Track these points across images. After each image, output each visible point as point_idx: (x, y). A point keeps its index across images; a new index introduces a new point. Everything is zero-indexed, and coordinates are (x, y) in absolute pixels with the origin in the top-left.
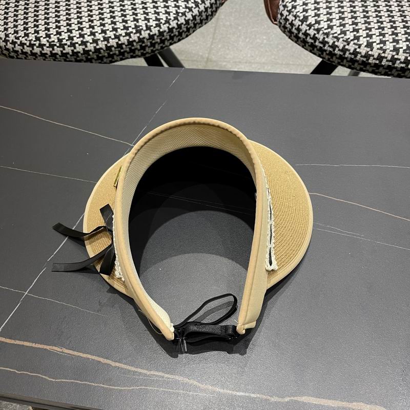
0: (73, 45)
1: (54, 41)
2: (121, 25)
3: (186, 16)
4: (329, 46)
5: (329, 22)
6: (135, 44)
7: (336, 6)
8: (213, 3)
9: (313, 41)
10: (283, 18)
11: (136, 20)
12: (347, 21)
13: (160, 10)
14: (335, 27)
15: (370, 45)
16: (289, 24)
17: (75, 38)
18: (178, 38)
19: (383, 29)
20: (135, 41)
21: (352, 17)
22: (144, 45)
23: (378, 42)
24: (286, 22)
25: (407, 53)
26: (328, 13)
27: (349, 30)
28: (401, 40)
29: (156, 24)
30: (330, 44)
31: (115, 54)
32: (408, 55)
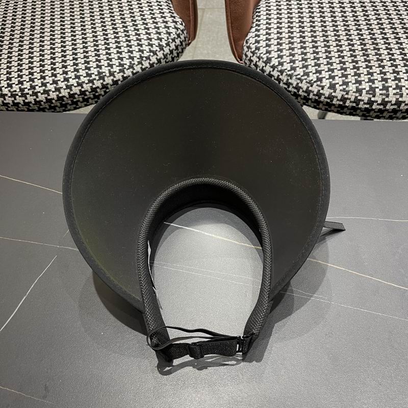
0: (35, 94)
1: (15, 91)
2: (84, 72)
3: (150, 60)
4: (293, 87)
5: (292, 64)
6: (98, 90)
7: (299, 47)
9: (277, 82)
10: (247, 59)
11: (99, 67)
13: (124, 55)
14: (298, 69)
15: (332, 87)
16: (254, 64)
17: (37, 87)
19: (345, 69)
20: (98, 87)
23: (341, 83)
24: (251, 63)
25: (370, 94)
26: (291, 55)
27: (312, 72)
28: (364, 81)
29: (120, 70)
30: (294, 85)
31: (79, 101)
32: (371, 96)
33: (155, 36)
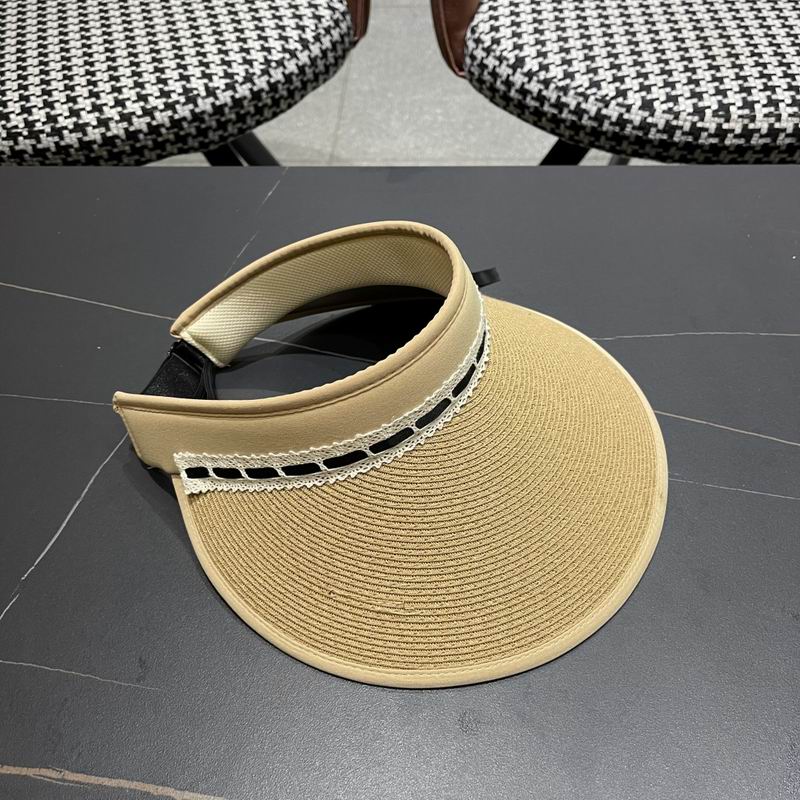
0: (57, 132)
1: (16, 127)
2: (155, 88)
3: (285, 67)
4: (570, 112)
5: (566, 67)
6: (185, 125)
7: (577, 35)
8: (337, 42)
9: (537, 104)
10: (475, 63)
11: (185, 78)
12: (599, 62)
13: (232, 56)
14: (577, 75)
15: (647, 105)
16: (489, 73)
17: (60, 119)
18: (271, 111)
19: (670, 73)
20: (184, 119)
21: (610, 55)
22: (203, 126)
23: (663, 98)
24: (483, 71)
25: (720, 116)
26: (562, 50)
27: (604, 80)
28: (707, 92)
29: (226, 85)
30: (572, 107)
31: (146, 147)
32: (722, 120)
33: (292, 23)
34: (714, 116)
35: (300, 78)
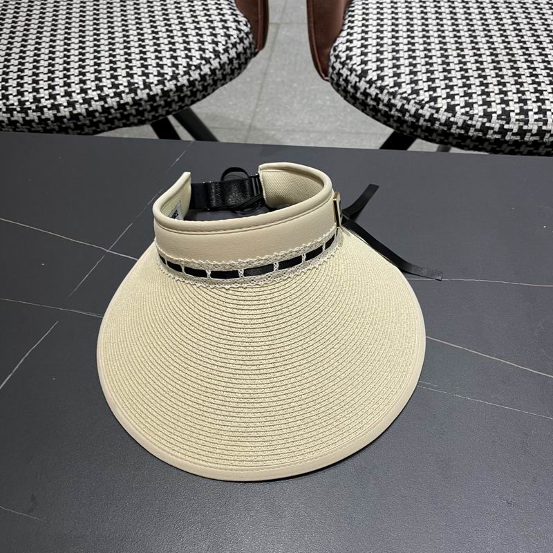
0: (40, 109)
1: (13, 105)
3: (201, 70)
4: (397, 110)
5: (396, 78)
6: (128, 107)
7: (406, 56)
9: (375, 104)
10: (335, 72)
11: (130, 75)
15: (451, 109)
16: (343, 80)
17: (42, 100)
18: (190, 100)
19: (469, 86)
23: (462, 104)
24: (339, 78)
25: (502, 119)
26: (395, 66)
27: (423, 89)
28: (494, 101)
30: (398, 107)
31: (100, 121)
32: (504, 122)
34: (498, 119)
35: (212, 77)
